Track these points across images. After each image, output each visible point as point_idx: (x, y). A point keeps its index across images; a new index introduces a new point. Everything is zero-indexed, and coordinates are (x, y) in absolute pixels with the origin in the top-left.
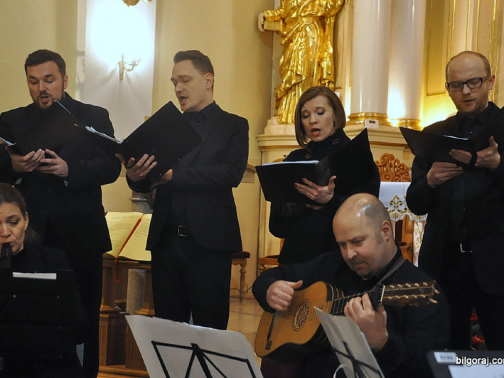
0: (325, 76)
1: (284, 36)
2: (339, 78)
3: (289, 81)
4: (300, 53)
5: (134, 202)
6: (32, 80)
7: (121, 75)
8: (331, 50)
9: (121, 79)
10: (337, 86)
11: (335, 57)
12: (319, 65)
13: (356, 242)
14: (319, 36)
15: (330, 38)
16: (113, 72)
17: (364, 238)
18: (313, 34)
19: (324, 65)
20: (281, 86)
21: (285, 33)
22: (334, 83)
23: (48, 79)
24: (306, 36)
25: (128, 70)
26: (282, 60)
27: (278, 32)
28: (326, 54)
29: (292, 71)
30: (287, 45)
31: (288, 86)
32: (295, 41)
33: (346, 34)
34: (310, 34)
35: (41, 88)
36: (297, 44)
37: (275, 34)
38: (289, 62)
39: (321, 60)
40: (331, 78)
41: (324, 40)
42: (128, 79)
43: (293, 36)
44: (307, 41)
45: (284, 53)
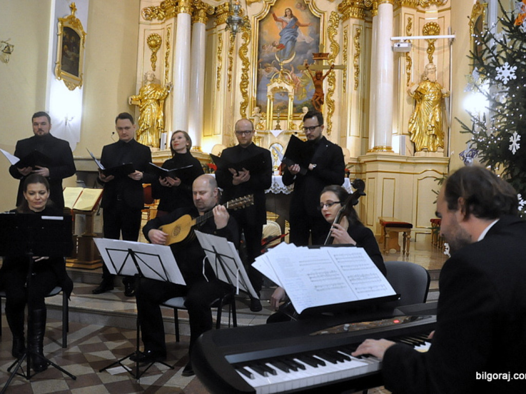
0: (160, 126)
1: (141, 107)
2: (166, 127)
3: (143, 128)
4: (149, 115)
5: (78, 183)
6: (35, 124)
7: (66, 123)
8: (162, 114)
9: (66, 125)
10: (165, 130)
11: (164, 118)
12: (157, 121)
13: (202, 193)
14: (157, 108)
15: (162, 109)
16: (62, 122)
17: (205, 192)
18: (154, 107)
19: (159, 121)
20: (139, 130)
21: (141, 106)
22: (164, 129)
23: (43, 123)
24: (151, 108)
25: (70, 121)
26: (139, 118)
27: (138, 106)
28: (160, 116)
29: (145, 123)
30: (142, 111)
31: (143, 130)
32: (146, 110)
33: (169, 108)
34: (153, 107)
35: (40, 127)
36: (147, 111)
37: (136, 106)
38: (143, 119)
39: (158, 119)
40: (163, 127)
41: (159, 110)
42: (69, 125)
43: (145, 107)
44: (152, 110)
45: (141, 115)
